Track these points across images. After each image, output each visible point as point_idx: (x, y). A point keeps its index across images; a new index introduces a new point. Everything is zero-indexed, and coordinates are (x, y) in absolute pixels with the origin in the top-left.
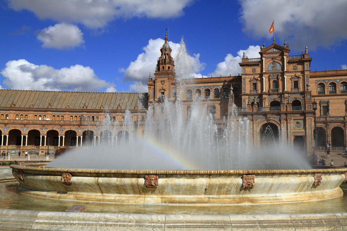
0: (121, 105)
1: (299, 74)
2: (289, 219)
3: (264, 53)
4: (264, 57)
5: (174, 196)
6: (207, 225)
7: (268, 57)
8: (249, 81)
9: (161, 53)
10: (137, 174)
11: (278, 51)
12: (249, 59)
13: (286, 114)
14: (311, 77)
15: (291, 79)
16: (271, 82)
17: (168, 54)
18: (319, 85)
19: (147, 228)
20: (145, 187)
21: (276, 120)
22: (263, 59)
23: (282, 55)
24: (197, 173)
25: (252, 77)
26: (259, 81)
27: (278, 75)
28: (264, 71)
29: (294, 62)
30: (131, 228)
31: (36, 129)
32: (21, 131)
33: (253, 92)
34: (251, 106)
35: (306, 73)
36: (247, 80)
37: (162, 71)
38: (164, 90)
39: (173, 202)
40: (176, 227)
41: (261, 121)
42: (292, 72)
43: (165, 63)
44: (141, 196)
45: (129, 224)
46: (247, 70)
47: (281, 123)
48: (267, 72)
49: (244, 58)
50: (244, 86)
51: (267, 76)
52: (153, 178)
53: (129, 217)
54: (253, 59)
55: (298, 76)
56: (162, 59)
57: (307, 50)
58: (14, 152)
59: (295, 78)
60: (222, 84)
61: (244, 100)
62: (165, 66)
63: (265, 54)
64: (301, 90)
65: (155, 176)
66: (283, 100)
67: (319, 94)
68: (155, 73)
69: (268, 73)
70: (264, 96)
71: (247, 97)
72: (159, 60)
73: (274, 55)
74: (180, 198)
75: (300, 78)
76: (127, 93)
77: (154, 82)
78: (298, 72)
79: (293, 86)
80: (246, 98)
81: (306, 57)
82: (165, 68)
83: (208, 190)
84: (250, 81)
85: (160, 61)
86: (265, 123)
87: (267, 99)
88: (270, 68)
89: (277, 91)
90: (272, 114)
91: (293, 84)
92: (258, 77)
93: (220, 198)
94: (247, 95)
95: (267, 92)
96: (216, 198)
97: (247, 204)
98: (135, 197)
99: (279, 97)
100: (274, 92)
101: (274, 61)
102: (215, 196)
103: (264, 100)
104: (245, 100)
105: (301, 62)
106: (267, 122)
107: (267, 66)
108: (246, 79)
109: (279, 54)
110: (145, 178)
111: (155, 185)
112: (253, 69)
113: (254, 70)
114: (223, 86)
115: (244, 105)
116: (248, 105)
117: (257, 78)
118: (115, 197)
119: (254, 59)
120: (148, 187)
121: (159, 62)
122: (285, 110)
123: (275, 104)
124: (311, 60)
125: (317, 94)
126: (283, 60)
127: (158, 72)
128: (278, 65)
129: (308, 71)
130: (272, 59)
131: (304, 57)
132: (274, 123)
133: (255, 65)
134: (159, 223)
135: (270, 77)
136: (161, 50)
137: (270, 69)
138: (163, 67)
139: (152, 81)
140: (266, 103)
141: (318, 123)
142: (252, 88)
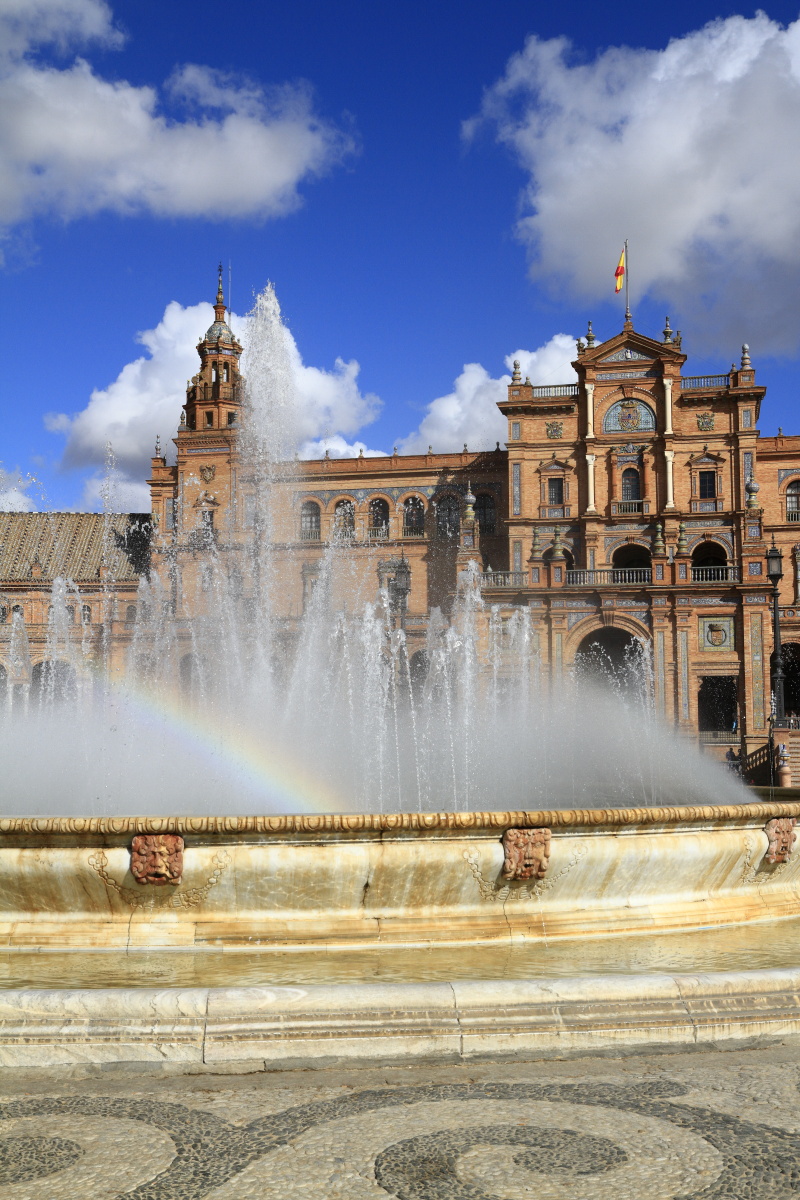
0: (43, 560)
1: (718, 446)
2: (674, 993)
3: (589, 367)
4: (592, 381)
5: (244, 915)
6: (368, 1026)
7: (606, 381)
8: (534, 470)
9: (199, 361)
10: (102, 834)
11: (644, 358)
12: (533, 388)
13: (671, 596)
14: (760, 459)
15: (688, 464)
16: (618, 474)
17: (226, 366)
18: (790, 486)
19: (134, 1045)
20: (132, 884)
21: (634, 619)
22: (587, 386)
23: (657, 373)
24: (333, 826)
25: (546, 455)
26: (572, 472)
27: (643, 448)
28: (591, 435)
29: (700, 402)
30: (72, 1046)
33: (550, 513)
34: (541, 566)
35: (744, 442)
36: (529, 468)
37: (205, 430)
38: (214, 503)
39: (240, 939)
40: (247, 1037)
41: (579, 623)
42: (693, 439)
43: (216, 400)
44: (116, 917)
45: (66, 1030)
46: (526, 430)
47: (651, 629)
48: (603, 437)
49: (518, 383)
50: (517, 489)
51: (602, 451)
52: (163, 846)
53: (66, 1002)
54: (550, 387)
55: (715, 454)
56: (206, 384)
57: (747, 355)
59: (703, 460)
60: (434, 481)
61: (515, 542)
62: (215, 410)
63: (596, 369)
64: (727, 506)
65: (170, 840)
66: (660, 543)
67: (792, 523)
68: (176, 436)
69: (605, 442)
70: (592, 528)
71: (528, 530)
72: (194, 388)
73: (629, 375)
74: (267, 922)
75: (724, 460)
76: (69, 514)
77: (175, 472)
78: (716, 437)
79: (698, 492)
80: (525, 536)
81: (744, 381)
82: (215, 419)
83: (375, 889)
84: (538, 471)
85: (198, 390)
86: (592, 630)
87: (602, 539)
88: (612, 421)
89: (640, 507)
90: (622, 595)
91: (698, 483)
92: (568, 456)
93: (420, 920)
94: (526, 523)
95: (603, 513)
96: (405, 920)
97: (520, 938)
98: (92, 922)
99: (645, 533)
100: (628, 514)
101: (629, 395)
102: (401, 912)
103: (592, 543)
104: (520, 542)
105: (727, 402)
106: (601, 626)
107: (601, 414)
108: (525, 464)
109: (647, 369)
110: (130, 849)
111: (171, 873)
112: (551, 426)
113: (553, 431)
114: (438, 488)
115: (515, 561)
116: (531, 560)
117: (563, 461)
118: (14, 924)
119: (555, 387)
120: (143, 884)
121: (191, 394)
122: (668, 580)
123: (631, 558)
124: (763, 394)
125: (784, 522)
126: (659, 392)
127: (188, 435)
128: (643, 411)
129: (750, 433)
130: (621, 387)
131: (736, 384)
132: (627, 629)
133: (559, 411)
134: (184, 1024)
135: (614, 458)
136: (201, 349)
137: (614, 425)
138: (210, 416)
139: (165, 467)
140: (600, 556)
141: (786, 628)
142: (547, 497)
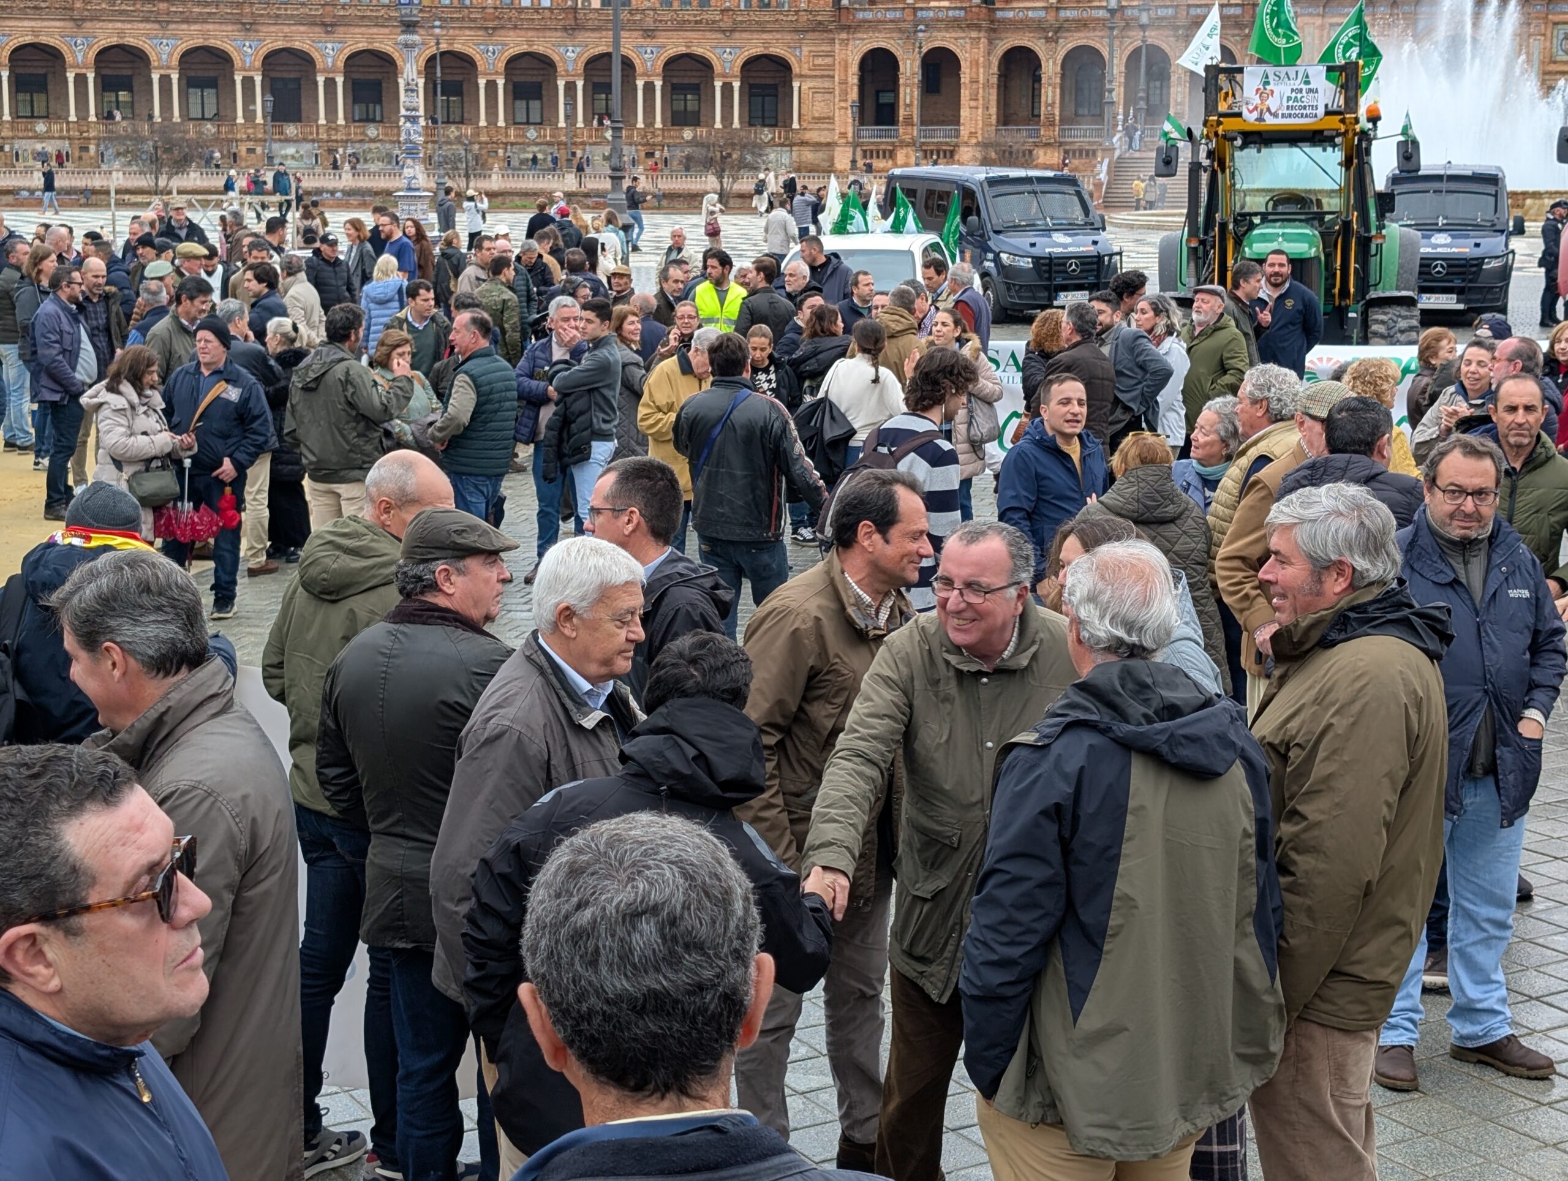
31: (376, 46)
32: (315, 55)
58: (291, 150)
